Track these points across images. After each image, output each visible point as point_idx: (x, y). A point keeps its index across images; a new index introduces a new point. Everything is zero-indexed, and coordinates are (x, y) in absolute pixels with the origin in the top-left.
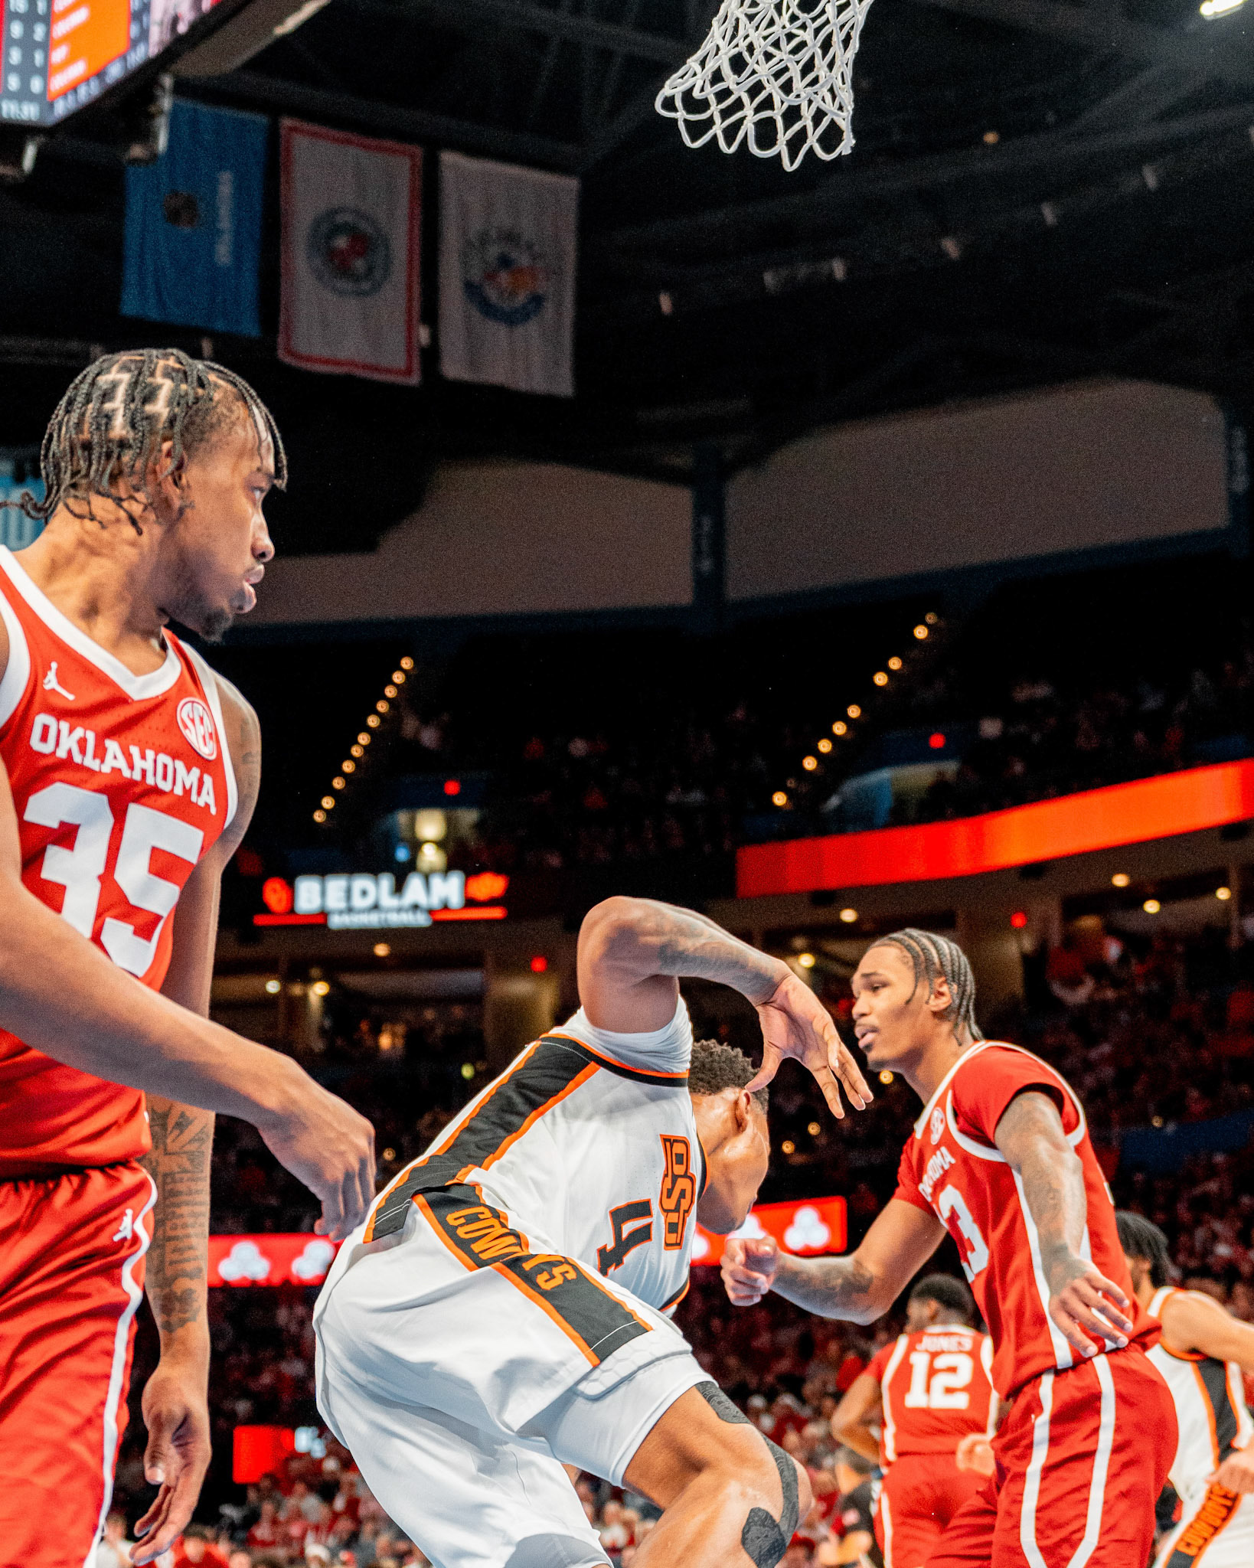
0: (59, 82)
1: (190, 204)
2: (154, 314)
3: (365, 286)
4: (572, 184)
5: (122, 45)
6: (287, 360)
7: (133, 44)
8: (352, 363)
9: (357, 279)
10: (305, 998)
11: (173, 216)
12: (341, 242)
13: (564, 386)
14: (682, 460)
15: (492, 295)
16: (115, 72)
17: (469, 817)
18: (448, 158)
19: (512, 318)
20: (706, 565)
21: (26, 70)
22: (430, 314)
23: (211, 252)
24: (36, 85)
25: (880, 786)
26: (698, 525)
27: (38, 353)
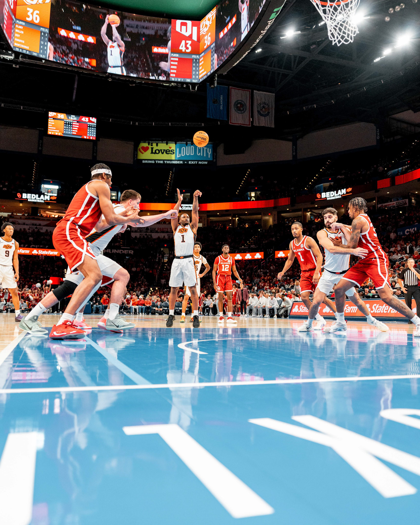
0: (200, 76)
1: (217, 100)
2: (212, 118)
3: (243, 112)
4: (274, 94)
5: (210, 69)
6: (231, 124)
7: (212, 69)
8: (241, 124)
9: (242, 111)
10: (235, 219)
11: (214, 102)
12: (239, 105)
13: (273, 126)
14: (290, 138)
15: (262, 113)
16: (209, 74)
17: (259, 193)
18: (255, 91)
19: (265, 116)
20: (294, 154)
21: (196, 75)
22: (252, 116)
23: (220, 107)
24: (197, 77)
25: (321, 186)
26: (293, 147)
27: (194, 125)
